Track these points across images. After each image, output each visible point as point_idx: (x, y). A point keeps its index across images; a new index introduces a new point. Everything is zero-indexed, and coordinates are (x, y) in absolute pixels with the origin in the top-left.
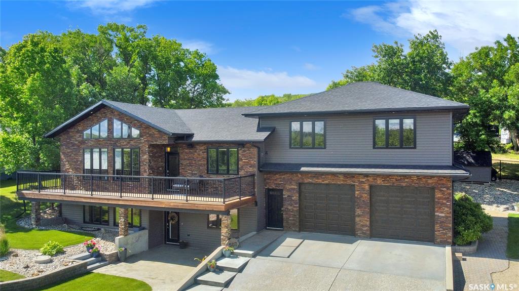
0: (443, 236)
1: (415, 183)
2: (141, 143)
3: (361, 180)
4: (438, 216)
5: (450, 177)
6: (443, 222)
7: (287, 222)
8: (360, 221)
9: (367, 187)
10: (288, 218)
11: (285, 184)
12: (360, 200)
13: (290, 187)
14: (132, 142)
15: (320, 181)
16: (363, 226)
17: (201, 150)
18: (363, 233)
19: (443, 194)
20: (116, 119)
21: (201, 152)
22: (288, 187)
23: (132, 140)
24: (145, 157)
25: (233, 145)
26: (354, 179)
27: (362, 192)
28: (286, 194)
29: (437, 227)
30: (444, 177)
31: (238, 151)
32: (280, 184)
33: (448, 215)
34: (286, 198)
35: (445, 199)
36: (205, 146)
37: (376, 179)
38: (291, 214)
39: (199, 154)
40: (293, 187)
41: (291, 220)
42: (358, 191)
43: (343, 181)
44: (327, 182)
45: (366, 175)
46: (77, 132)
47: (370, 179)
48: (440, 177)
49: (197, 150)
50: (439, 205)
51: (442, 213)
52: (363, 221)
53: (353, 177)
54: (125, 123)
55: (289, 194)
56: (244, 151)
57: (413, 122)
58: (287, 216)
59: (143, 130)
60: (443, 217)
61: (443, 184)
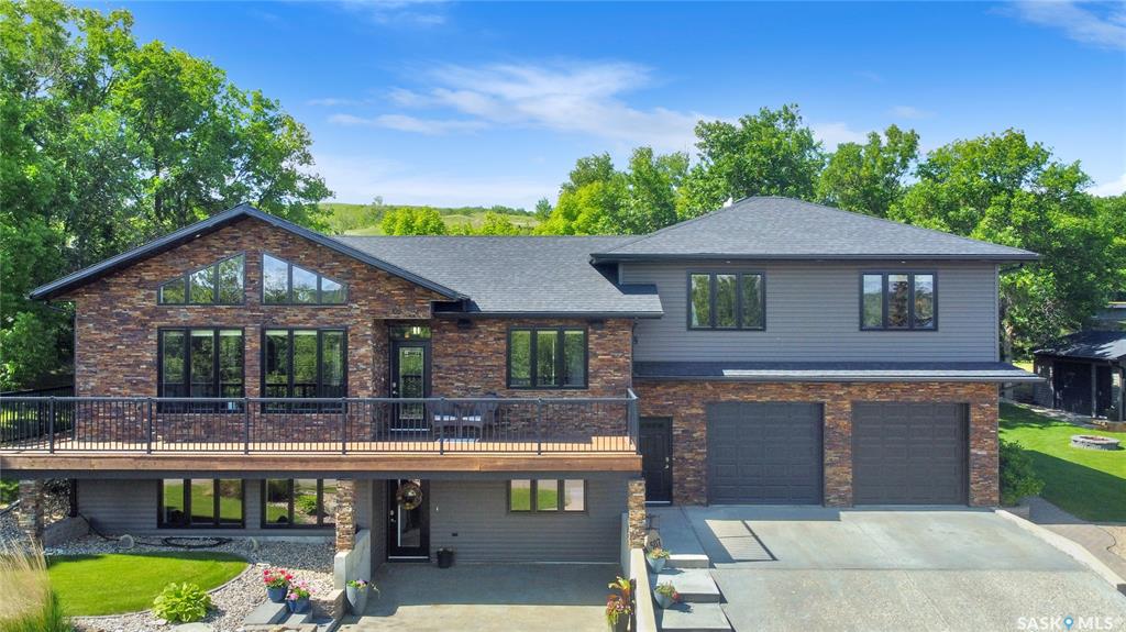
0: (984, 492)
1: (937, 396)
2: (351, 316)
3: (836, 392)
4: (976, 455)
5: (996, 382)
6: (985, 466)
7: (682, 486)
8: (834, 474)
9: (847, 406)
10: (683, 479)
11: (677, 407)
12: (835, 432)
13: (688, 412)
14: (323, 315)
15: (753, 397)
16: (840, 483)
17: (491, 333)
18: (840, 497)
19: (984, 414)
20: (273, 255)
21: (491, 339)
22: (684, 411)
23: (320, 309)
24: (363, 351)
25: (575, 323)
26: (823, 391)
27: (839, 418)
28: (678, 428)
29: (973, 475)
30: (987, 383)
31: (586, 335)
32: (664, 407)
33: (992, 452)
34: (678, 435)
35: (987, 423)
36: (502, 326)
37: (864, 390)
38: (688, 470)
39: (486, 344)
40: (694, 411)
41: (690, 482)
42: (829, 414)
43: (800, 395)
44: (768, 399)
45: (847, 383)
46: (137, 285)
47: (855, 391)
48: (978, 383)
49: (480, 332)
50: (978, 435)
51: (982, 448)
52: (839, 473)
53: (821, 387)
54: (302, 265)
55: (685, 426)
56: (601, 336)
57: (932, 281)
58: (680, 473)
59: (356, 284)
60: (984, 456)
61: (984, 396)
